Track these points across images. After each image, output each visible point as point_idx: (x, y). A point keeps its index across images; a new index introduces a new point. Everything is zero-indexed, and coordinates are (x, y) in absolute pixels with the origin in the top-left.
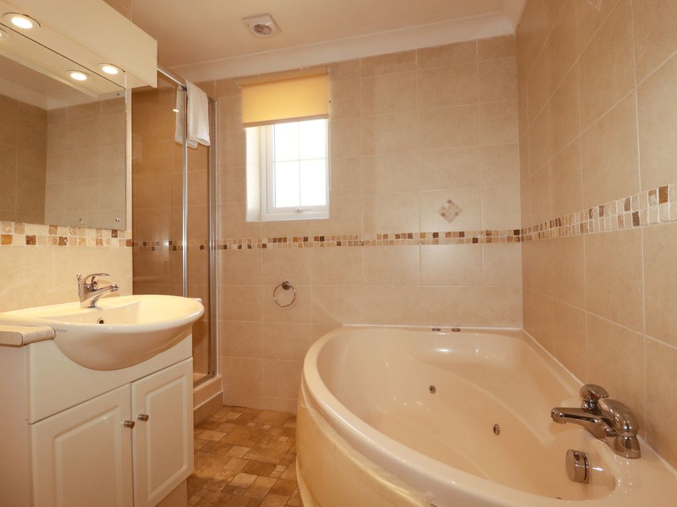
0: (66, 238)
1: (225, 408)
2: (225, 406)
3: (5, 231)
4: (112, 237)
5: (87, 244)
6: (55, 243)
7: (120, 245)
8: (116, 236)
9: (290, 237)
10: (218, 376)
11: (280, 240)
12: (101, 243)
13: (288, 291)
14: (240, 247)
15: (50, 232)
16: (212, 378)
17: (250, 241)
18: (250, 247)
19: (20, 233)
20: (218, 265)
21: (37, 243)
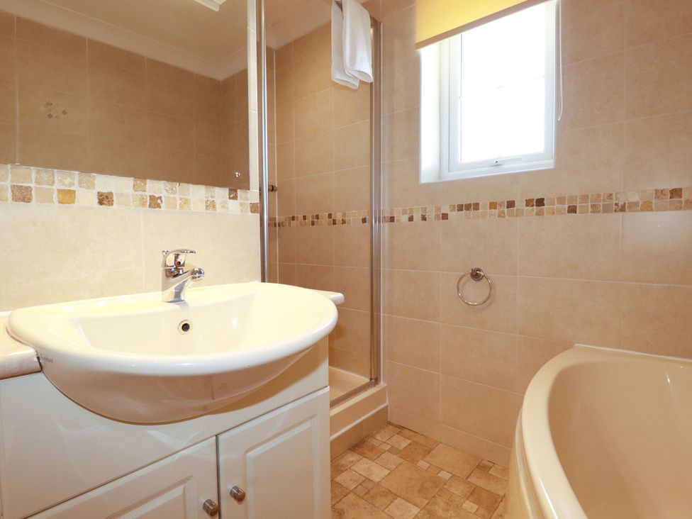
0: (160, 198)
1: (391, 427)
2: (390, 423)
3: (64, 184)
4: (230, 198)
5: (192, 209)
6: (143, 204)
7: (242, 211)
8: (235, 198)
9: (484, 202)
10: (382, 384)
11: (468, 207)
12: (214, 207)
13: (479, 284)
14: (411, 219)
15: (135, 188)
16: (375, 386)
17: (425, 209)
18: (424, 218)
19: (89, 188)
20: (384, 243)
21: (115, 202)
